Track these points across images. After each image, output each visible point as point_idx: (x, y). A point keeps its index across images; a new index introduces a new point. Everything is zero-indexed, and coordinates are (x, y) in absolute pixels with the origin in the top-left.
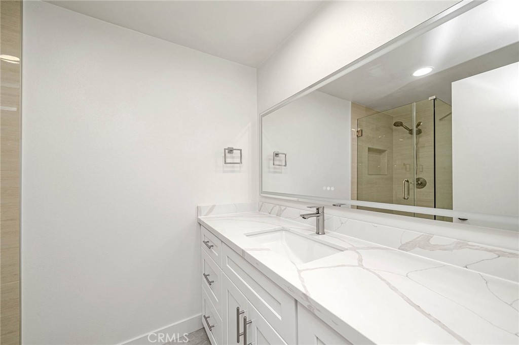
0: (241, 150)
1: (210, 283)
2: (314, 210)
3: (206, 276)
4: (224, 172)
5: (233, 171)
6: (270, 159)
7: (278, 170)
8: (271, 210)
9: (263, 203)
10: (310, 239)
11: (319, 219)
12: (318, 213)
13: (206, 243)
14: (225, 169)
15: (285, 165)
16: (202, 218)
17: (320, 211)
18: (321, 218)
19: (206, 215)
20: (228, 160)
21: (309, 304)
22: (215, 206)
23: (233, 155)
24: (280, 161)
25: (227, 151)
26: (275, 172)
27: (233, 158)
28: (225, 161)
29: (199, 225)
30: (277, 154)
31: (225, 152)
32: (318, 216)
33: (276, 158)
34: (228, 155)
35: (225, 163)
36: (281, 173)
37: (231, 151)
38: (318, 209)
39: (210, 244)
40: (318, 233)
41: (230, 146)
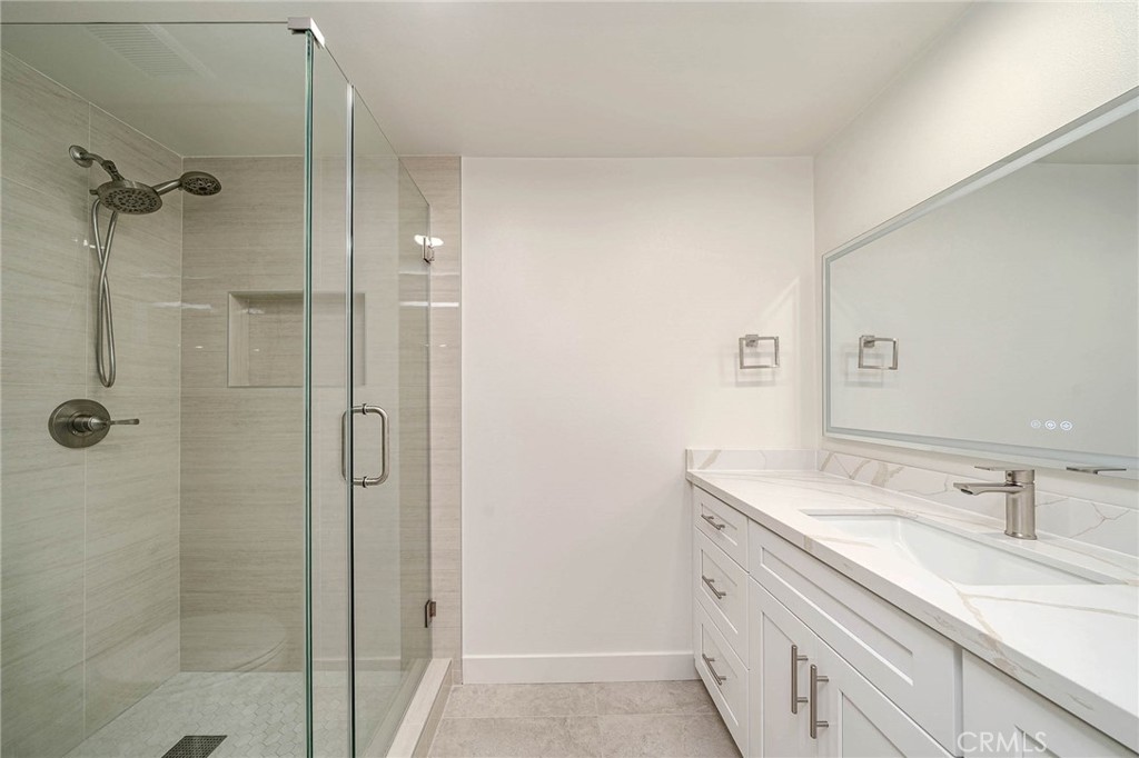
0: (776, 340)
1: (720, 595)
2: (1001, 478)
3: (708, 582)
4: (738, 384)
5: (758, 384)
6: (848, 355)
7: (871, 380)
8: (857, 470)
9: (830, 455)
10: (986, 545)
11: (1015, 501)
12: (1014, 485)
13: (709, 519)
14: (740, 380)
15: (895, 367)
16: (695, 471)
17: (1021, 479)
18: (1022, 497)
19: (703, 467)
20: (747, 362)
21: (999, 656)
22: (720, 451)
23: (759, 350)
24: (877, 356)
25: (744, 342)
26: (863, 384)
27: (757, 355)
28: (742, 363)
29: (688, 485)
30: (869, 342)
31: (741, 344)
32: (1013, 493)
33: (866, 350)
34: (747, 350)
35: (742, 367)
36: (881, 385)
37: (752, 341)
38: (1012, 475)
39: (717, 522)
40: (1014, 535)
41: (752, 332)
